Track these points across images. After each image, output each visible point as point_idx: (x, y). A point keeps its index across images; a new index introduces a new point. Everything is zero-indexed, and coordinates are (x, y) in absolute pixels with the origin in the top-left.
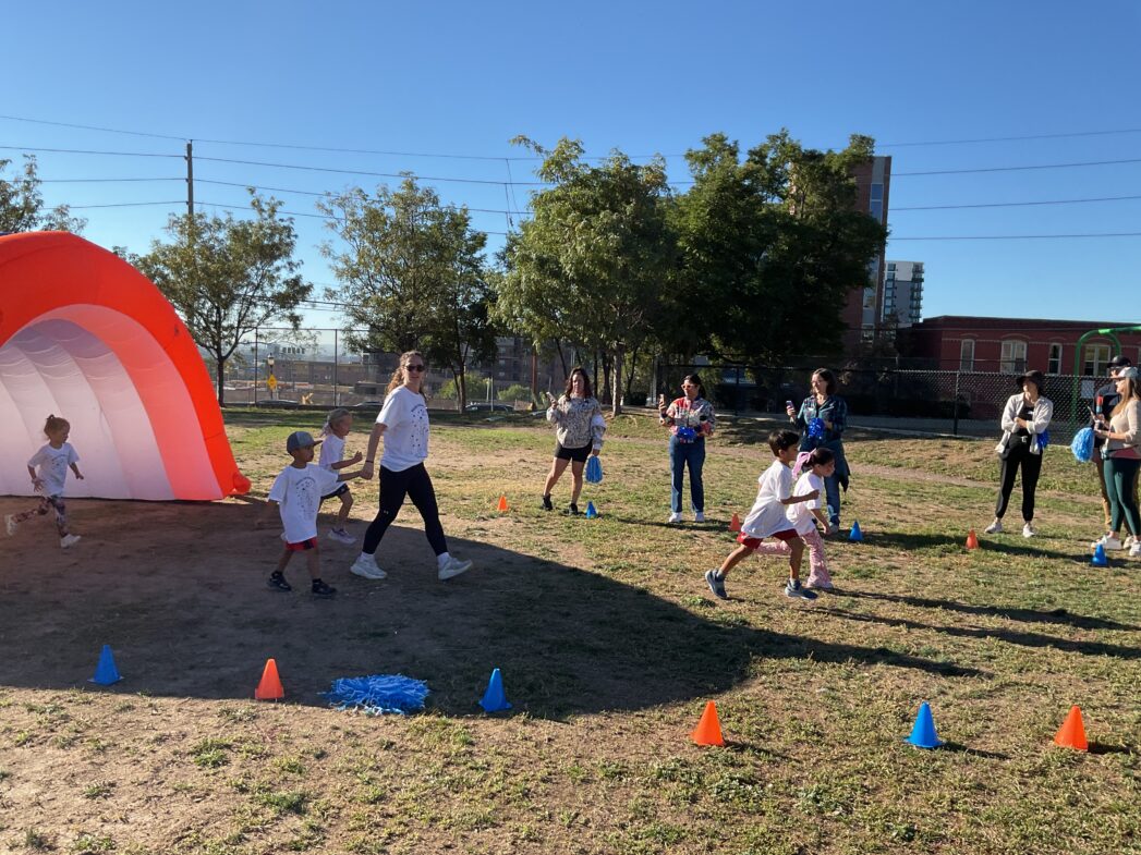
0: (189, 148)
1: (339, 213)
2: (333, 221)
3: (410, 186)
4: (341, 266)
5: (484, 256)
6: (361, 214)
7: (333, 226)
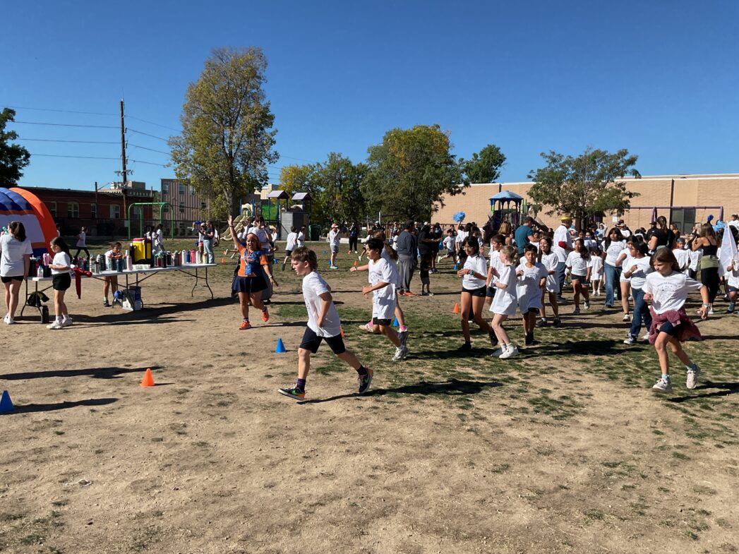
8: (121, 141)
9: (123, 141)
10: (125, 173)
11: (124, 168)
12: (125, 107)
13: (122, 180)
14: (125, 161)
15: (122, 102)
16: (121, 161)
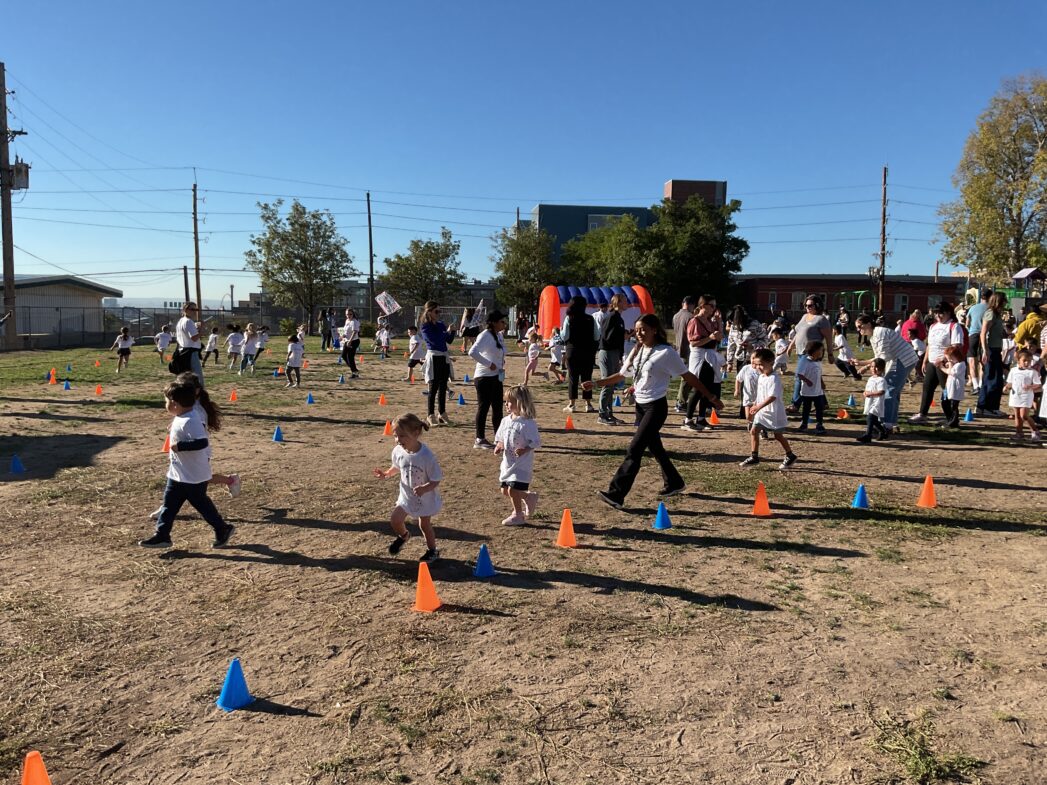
0: (368, 195)
8: (882, 216)
9: (884, 216)
10: (883, 255)
11: (884, 249)
12: (889, 173)
13: (878, 264)
14: (884, 240)
15: (885, 169)
16: (881, 241)
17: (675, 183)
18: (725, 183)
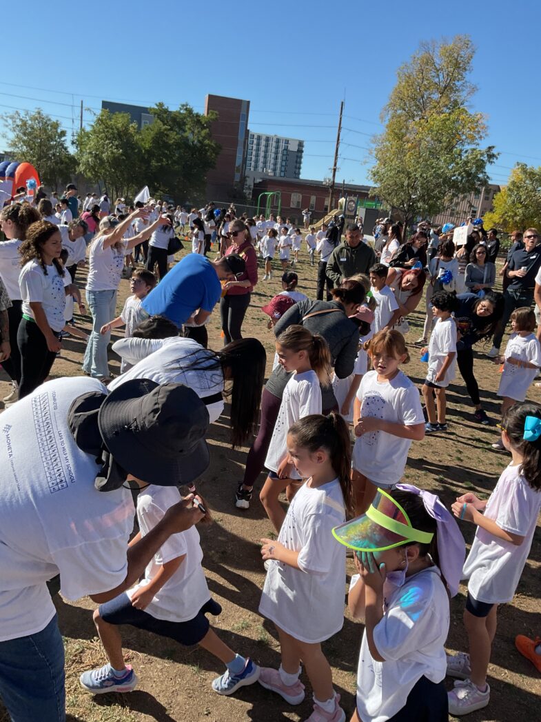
1: (10, 121)
2: (7, 124)
3: (39, 113)
4: (10, 142)
5: (66, 140)
6: (19, 123)
7: (7, 126)
8: (336, 140)
9: (338, 140)
10: (335, 170)
11: (335, 165)
12: (344, 106)
15: (342, 103)
16: (334, 159)
17: (211, 97)
18: (249, 102)
